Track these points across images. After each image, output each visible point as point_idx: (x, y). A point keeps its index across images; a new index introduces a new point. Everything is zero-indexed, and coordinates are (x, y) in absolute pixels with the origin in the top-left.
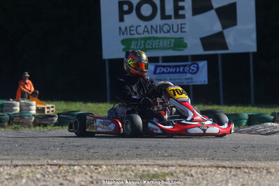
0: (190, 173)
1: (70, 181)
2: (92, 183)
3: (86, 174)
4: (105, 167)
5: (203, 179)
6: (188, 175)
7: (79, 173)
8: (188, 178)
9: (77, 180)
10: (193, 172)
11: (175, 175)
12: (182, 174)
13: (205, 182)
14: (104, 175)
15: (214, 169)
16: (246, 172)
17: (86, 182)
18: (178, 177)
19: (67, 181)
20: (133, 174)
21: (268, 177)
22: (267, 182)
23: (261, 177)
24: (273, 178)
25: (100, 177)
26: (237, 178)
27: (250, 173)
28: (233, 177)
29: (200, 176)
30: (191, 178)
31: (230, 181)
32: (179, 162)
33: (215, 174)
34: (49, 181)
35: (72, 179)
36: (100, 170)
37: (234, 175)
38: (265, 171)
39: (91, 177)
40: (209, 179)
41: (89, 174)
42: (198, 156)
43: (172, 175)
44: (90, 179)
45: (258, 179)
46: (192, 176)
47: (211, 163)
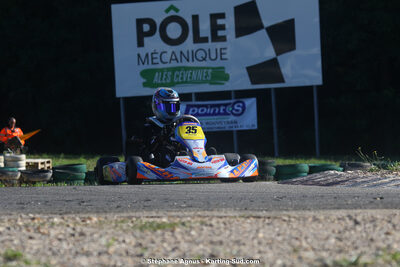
0: (208, 223)
1: (43, 234)
2: (73, 235)
3: (68, 226)
4: (95, 219)
5: (225, 229)
6: (206, 225)
7: (58, 225)
8: (205, 228)
9: (53, 232)
10: (214, 222)
11: (187, 224)
12: (198, 224)
13: (228, 232)
14: (92, 227)
15: (243, 219)
16: (284, 220)
17: (65, 235)
18: (191, 228)
19: (40, 235)
20: (131, 225)
21: (314, 225)
22: (312, 231)
23: (304, 225)
24: (321, 226)
25: (85, 229)
26: (271, 227)
27: (290, 221)
28: (267, 227)
29: (222, 225)
30: (210, 228)
31: (261, 231)
32: (199, 213)
33: (243, 222)
34: (15, 235)
35: (46, 232)
36: (88, 222)
37: (268, 224)
38: (310, 219)
39: (74, 229)
40: (233, 229)
41: (72, 225)
42: (226, 206)
43: (183, 224)
44: (72, 232)
45: (301, 228)
46: (211, 225)
47: (242, 214)
